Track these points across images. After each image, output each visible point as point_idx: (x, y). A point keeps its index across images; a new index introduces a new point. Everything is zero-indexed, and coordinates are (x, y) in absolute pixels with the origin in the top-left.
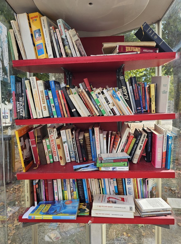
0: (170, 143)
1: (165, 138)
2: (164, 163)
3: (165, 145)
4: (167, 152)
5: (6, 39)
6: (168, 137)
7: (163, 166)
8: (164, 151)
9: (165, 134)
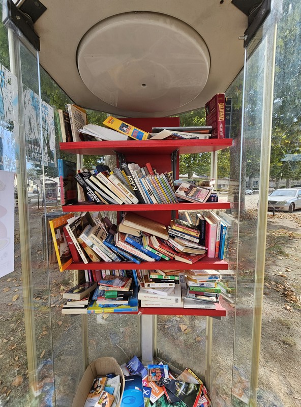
0: (224, 233)
1: (219, 227)
2: (217, 253)
3: (218, 235)
4: (220, 242)
5: (52, 121)
6: (222, 227)
7: (216, 256)
8: (218, 240)
9: (218, 224)
